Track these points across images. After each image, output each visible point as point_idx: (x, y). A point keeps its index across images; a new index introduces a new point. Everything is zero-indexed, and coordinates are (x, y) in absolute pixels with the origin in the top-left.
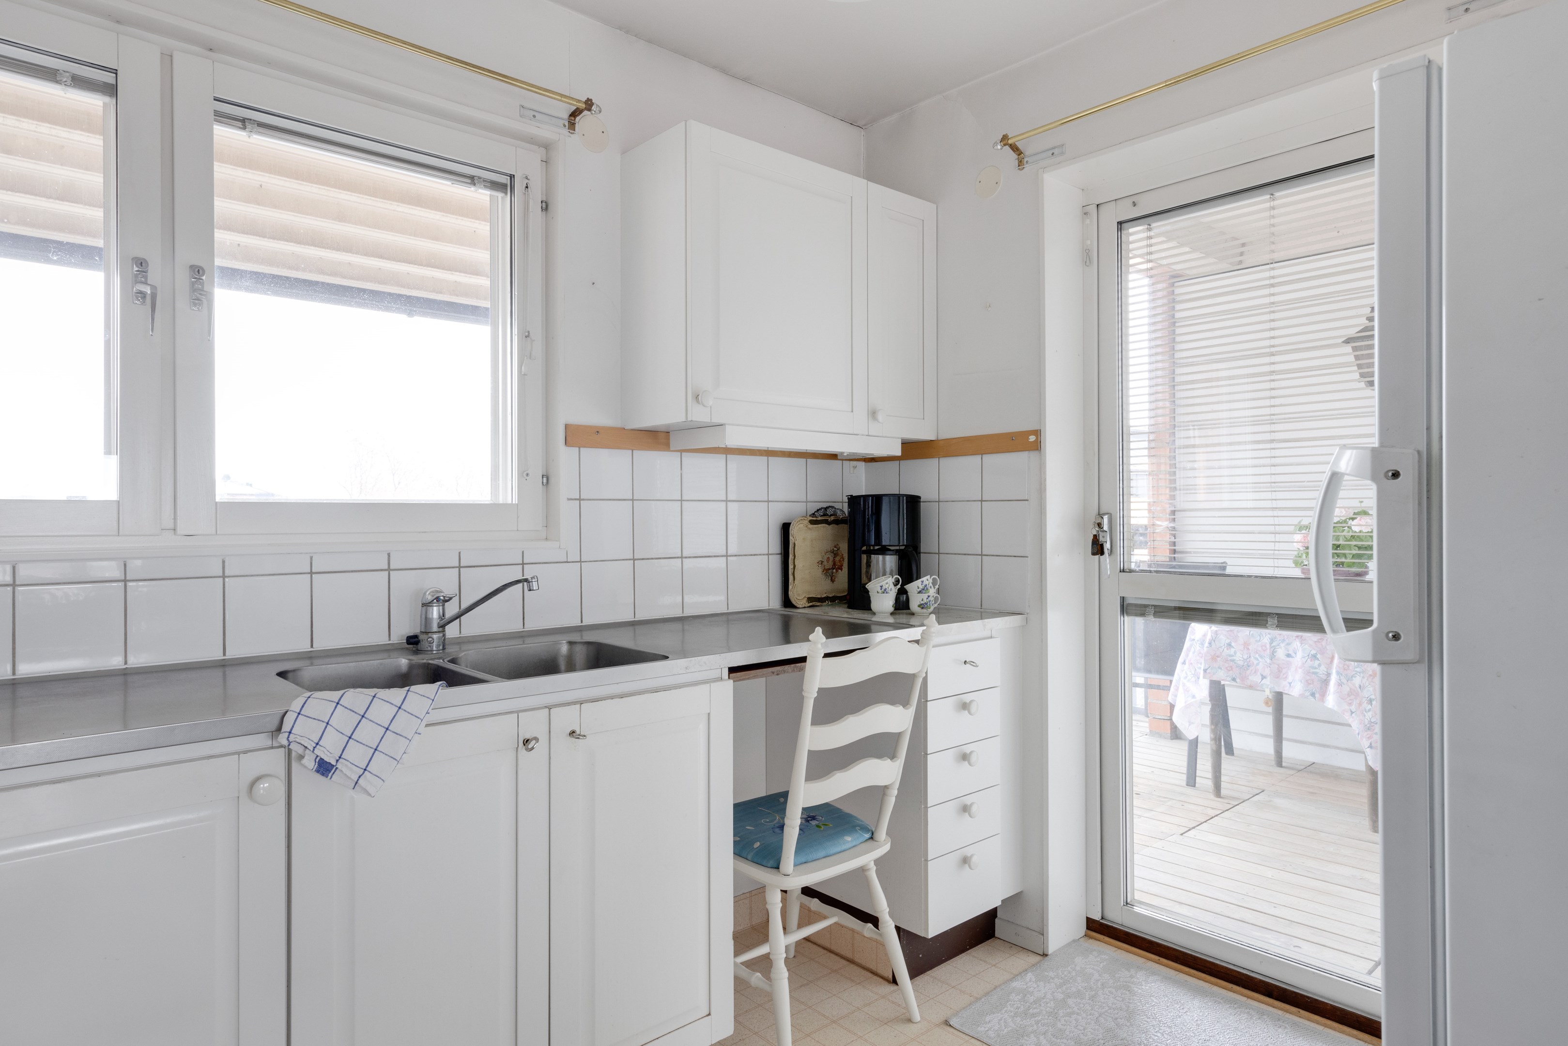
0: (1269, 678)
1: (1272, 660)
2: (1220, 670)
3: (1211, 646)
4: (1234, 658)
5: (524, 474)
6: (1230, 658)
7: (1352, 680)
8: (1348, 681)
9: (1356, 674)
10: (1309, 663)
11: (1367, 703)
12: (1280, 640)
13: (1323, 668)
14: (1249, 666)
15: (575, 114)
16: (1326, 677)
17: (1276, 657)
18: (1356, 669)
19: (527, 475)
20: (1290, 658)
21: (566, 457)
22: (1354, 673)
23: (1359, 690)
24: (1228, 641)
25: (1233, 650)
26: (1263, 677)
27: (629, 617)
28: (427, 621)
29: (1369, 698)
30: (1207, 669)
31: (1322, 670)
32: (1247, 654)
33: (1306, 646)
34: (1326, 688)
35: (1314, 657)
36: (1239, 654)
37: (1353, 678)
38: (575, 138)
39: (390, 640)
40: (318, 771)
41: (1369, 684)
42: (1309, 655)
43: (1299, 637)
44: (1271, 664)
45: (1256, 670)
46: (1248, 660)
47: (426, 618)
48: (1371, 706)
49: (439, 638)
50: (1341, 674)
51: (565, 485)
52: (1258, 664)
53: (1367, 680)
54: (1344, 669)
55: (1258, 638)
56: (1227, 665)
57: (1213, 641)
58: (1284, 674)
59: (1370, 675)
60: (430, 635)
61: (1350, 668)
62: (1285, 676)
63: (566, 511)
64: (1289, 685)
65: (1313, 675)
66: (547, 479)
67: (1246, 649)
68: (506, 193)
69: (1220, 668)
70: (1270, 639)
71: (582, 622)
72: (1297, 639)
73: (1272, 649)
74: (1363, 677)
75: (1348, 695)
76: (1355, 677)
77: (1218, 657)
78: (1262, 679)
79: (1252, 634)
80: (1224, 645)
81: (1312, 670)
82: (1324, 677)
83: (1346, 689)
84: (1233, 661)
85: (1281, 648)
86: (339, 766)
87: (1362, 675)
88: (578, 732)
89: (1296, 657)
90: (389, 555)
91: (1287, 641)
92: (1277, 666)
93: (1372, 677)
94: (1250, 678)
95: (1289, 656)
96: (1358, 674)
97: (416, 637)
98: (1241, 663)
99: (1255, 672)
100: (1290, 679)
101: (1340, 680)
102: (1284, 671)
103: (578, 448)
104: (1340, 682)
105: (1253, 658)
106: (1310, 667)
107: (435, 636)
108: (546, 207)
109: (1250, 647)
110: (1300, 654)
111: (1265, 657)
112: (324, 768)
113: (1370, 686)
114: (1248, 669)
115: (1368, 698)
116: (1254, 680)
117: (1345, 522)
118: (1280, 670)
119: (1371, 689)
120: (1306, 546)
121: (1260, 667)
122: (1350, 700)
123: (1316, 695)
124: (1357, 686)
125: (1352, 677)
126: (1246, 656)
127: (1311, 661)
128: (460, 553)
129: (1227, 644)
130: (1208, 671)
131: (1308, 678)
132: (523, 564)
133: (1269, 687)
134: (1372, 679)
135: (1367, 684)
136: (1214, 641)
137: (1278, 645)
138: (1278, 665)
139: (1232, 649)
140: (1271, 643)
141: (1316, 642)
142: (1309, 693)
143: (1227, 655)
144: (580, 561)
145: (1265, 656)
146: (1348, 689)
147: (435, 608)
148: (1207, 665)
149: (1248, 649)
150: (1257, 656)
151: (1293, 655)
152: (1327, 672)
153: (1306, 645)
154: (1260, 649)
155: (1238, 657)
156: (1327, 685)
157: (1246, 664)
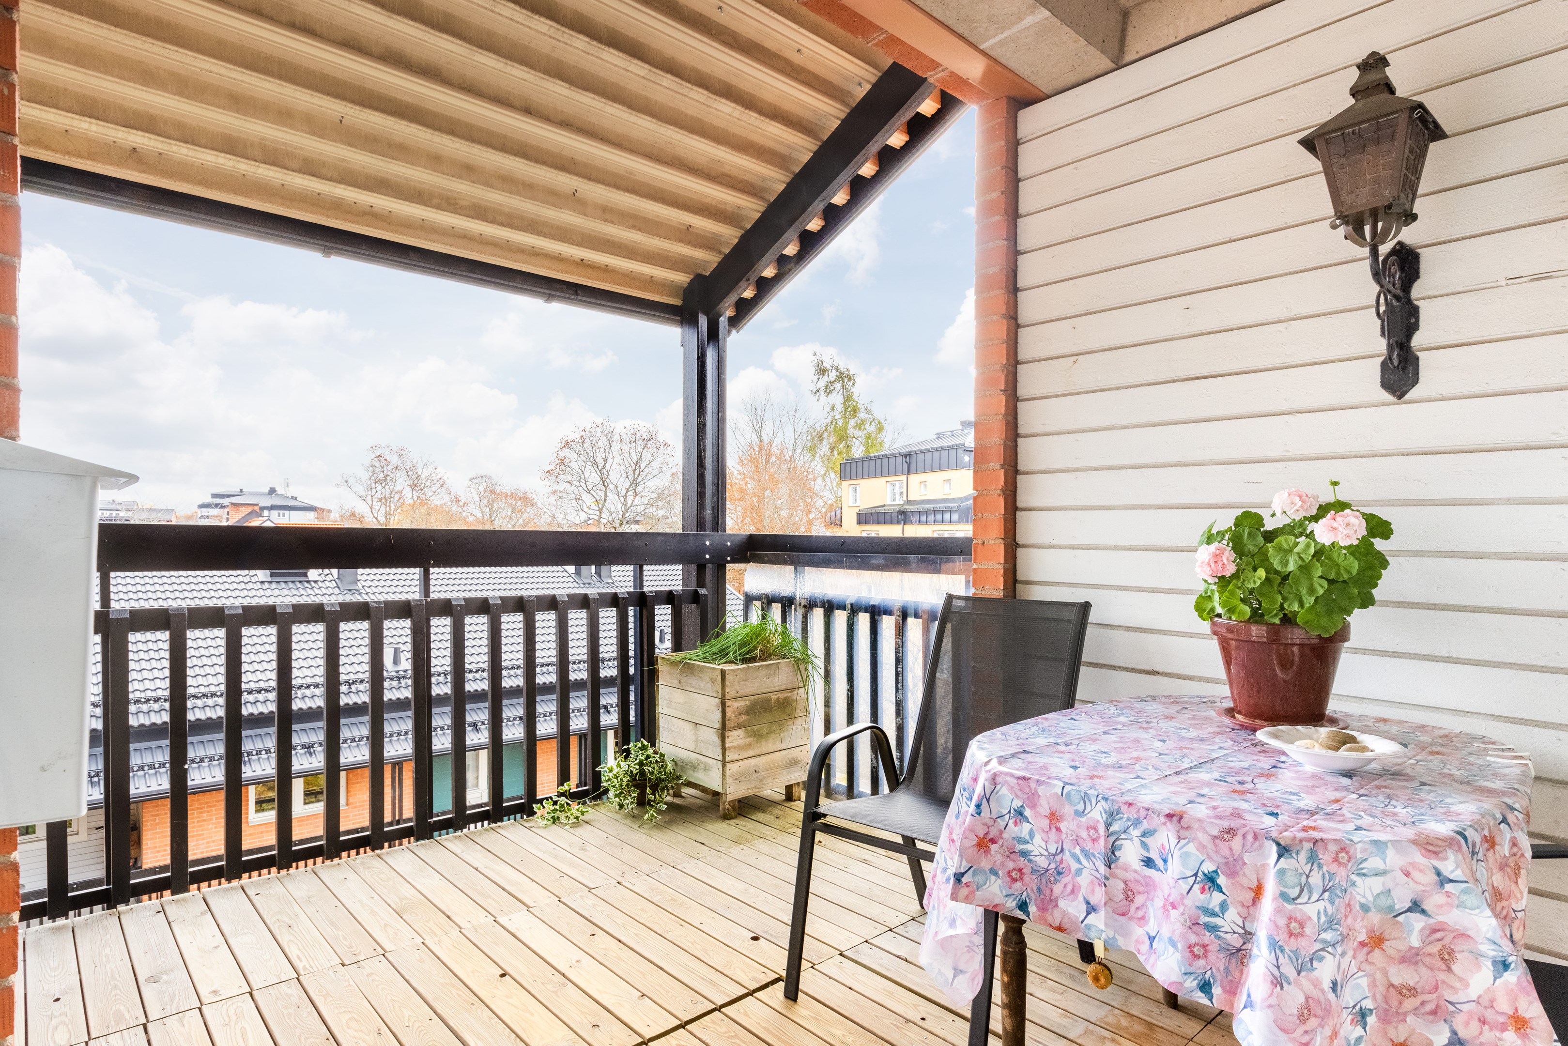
0: (1102, 913)
1: (1110, 868)
2: (993, 878)
3: (979, 814)
4: (1028, 847)
6: (1021, 847)
7: (1313, 969)
8: (1299, 974)
9: (1323, 949)
10: (1198, 897)
11: (1352, 1021)
12: (1129, 819)
13: (1232, 915)
14: (1059, 873)
16: (1241, 942)
17: (1121, 860)
18: (1324, 936)
20: (1153, 870)
22: (1318, 946)
23: (1331, 996)
24: (1017, 803)
25: (1026, 827)
26: (1091, 909)
29: (1358, 1007)
30: (963, 874)
31: (1231, 920)
32: (1057, 842)
33: (1191, 848)
34: (1242, 972)
35: (1211, 880)
36: (1038, 840)
37: (1315, 964)
41: (1359, 969)
42: (1196, 875)
43: (1175, 819)
44: (1107, 878)
45: (1074, 886)
46: (1058, 858)
48: (1364, 1028)
50: (1282, 950)
52: (1079, 872)
53: (1354, 957)
54: (1291, 934)
55: (1080, 807)
56: (1011, 865)
57: (985, 800)
58: (1138, 908)
59: (1362, 944)
61: (1308, 930)
62: (1140, 914)
64: (1148, 942)
65: (1208, 934)
67: (1054, 830)
69: (994, 872)
70: (1106, 812)
72: (1168, 824)
73: (1112, 839)
74: (1343, 954)
75: (1302, 1018)
76: (1321, 959)
77: (993, 841)
78: (1088, 914)
79: (1068, 794)
80: (1009, 812)
81: (1204, 919)
82: (1235, 941)
83: (1294, 997)
84: (1025, 854)
85: (1131, 840)
87: (1339, 950)
89: (1166, 871)
91: (1145, 825)
92: (1122, 885)
93: (1365, 950)
94: (1062, 903)
95: (1148, 862)
96: (1330, 949)
98: (1042, 862)
99: (1073, 892)
100: (1152, 927)
101: (1278, 967)
102: (1139, 900)
104: (1277, 974)
105: (1067, 853)
106: (1198, 907)
109: (1063, 826)
110: (1175, 867)
111: (1094, 856)
113: (1360, 974)
114: (1057, 881)
115: (1354, 1007)
116: (1071, 910)
117: (1301, 523)
118: (1129, 896)
119: (1364, 982)
120: (1219, 575)
121: (1084, 880)
122: (1306, 1032)
123: (1213, 991)
124: (1327, 985)
125: (1311, 961)
126: (1055, 846)
127: (1203, 890)
129: (1015, 810)
130: (964, 880)
131: (1193, 939)
133: (1104, 936)
134: (1368, 953)
135: (1353, 969)
136: (988, 801)
137: (1125, 832)
138: (1125, 882)
139: (1025, 824)
140: (1108, 825)
141: (1215, 837)
142: (1195, 983)
143: (1014, 838)
145: (1096, 853)
146: (1301, 999)
148: (964, 863)
149: (1058, 829)
150: (1077, 850)
151: (1159, 863)
152: (1244, 928)
153: (1191, 844)
154: (1084, 834)
155: (1038, 847)
156: (1242, 963)
157: (1053, 866)
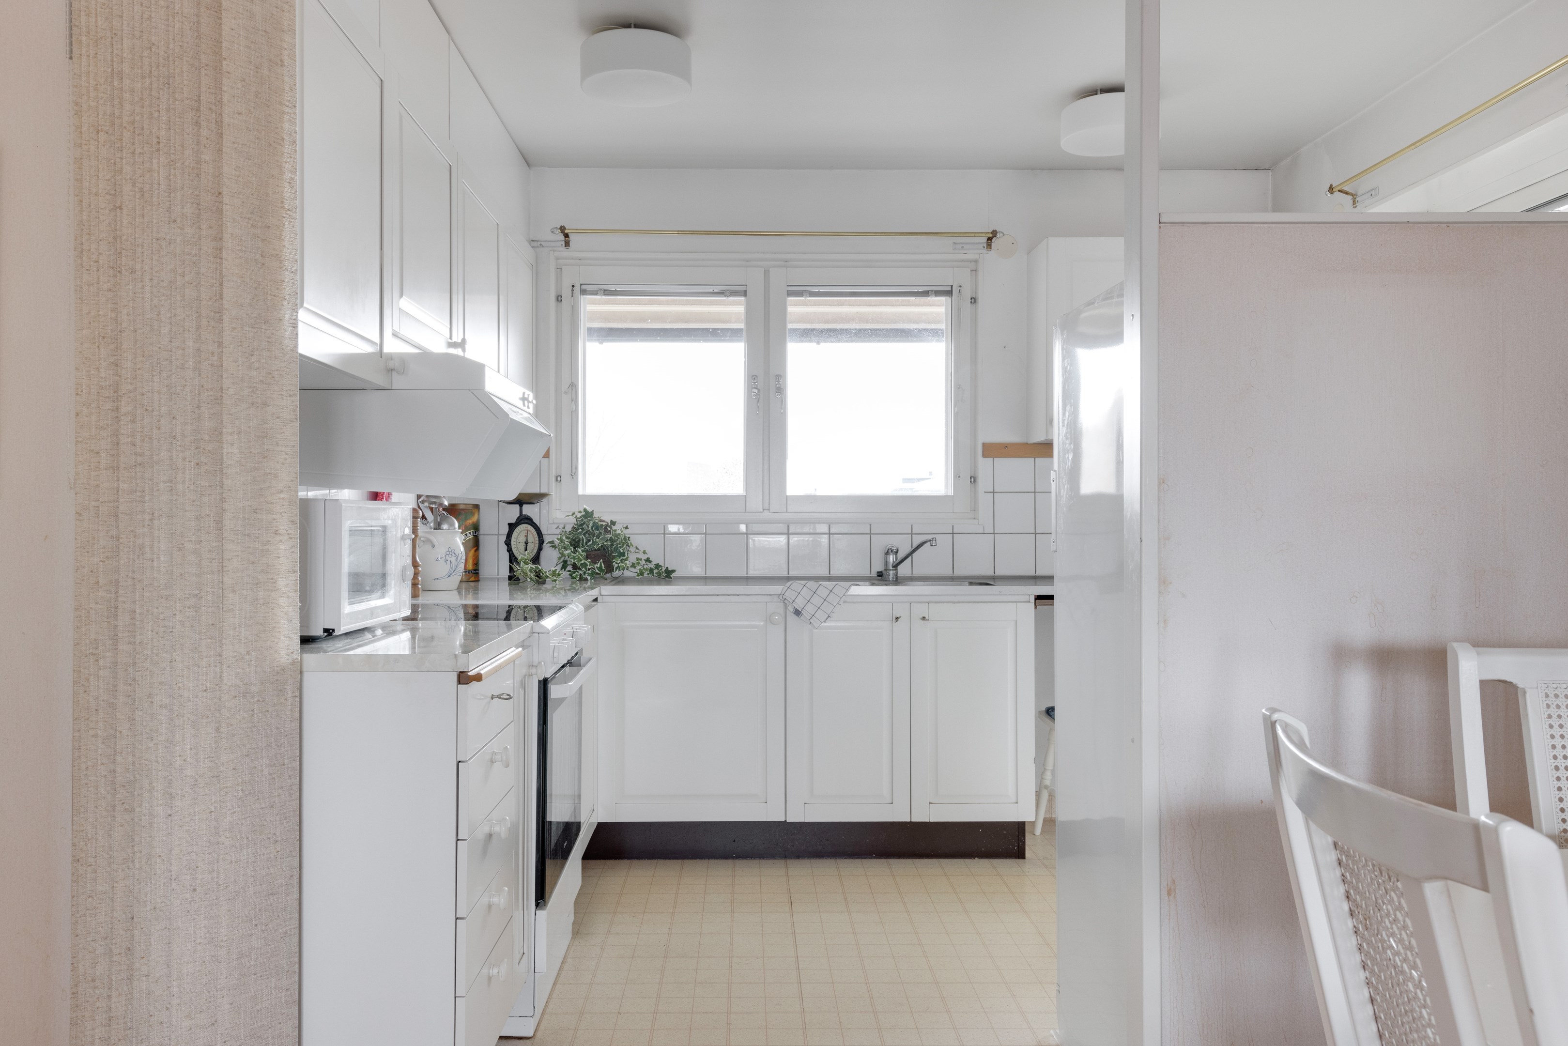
5: (957, 476)
15: (990, 239)
19: (959, 477)
21: (985, 465)
27: (1032, 573)
28: (886, 563)
38: (992, 253)
39: (871, 574)
40: (795, 613)
47: (886, 562)
49: (893, 574)
51: (984, 483)
60: (888, 571)
63: (984, 500)
66: (974, 479)
68: (950, 296)
71: (994, 573)
86: (802, 612)
88: (927, 618)
90: (870, 525)
97: (881, 572)
103: (992, 459)
107: (891, 572)
108: (974, 301)
112: (797, 613)
128: (912, 525)
132: (953, 533)
144: (994, 533)
147: (891, 556)
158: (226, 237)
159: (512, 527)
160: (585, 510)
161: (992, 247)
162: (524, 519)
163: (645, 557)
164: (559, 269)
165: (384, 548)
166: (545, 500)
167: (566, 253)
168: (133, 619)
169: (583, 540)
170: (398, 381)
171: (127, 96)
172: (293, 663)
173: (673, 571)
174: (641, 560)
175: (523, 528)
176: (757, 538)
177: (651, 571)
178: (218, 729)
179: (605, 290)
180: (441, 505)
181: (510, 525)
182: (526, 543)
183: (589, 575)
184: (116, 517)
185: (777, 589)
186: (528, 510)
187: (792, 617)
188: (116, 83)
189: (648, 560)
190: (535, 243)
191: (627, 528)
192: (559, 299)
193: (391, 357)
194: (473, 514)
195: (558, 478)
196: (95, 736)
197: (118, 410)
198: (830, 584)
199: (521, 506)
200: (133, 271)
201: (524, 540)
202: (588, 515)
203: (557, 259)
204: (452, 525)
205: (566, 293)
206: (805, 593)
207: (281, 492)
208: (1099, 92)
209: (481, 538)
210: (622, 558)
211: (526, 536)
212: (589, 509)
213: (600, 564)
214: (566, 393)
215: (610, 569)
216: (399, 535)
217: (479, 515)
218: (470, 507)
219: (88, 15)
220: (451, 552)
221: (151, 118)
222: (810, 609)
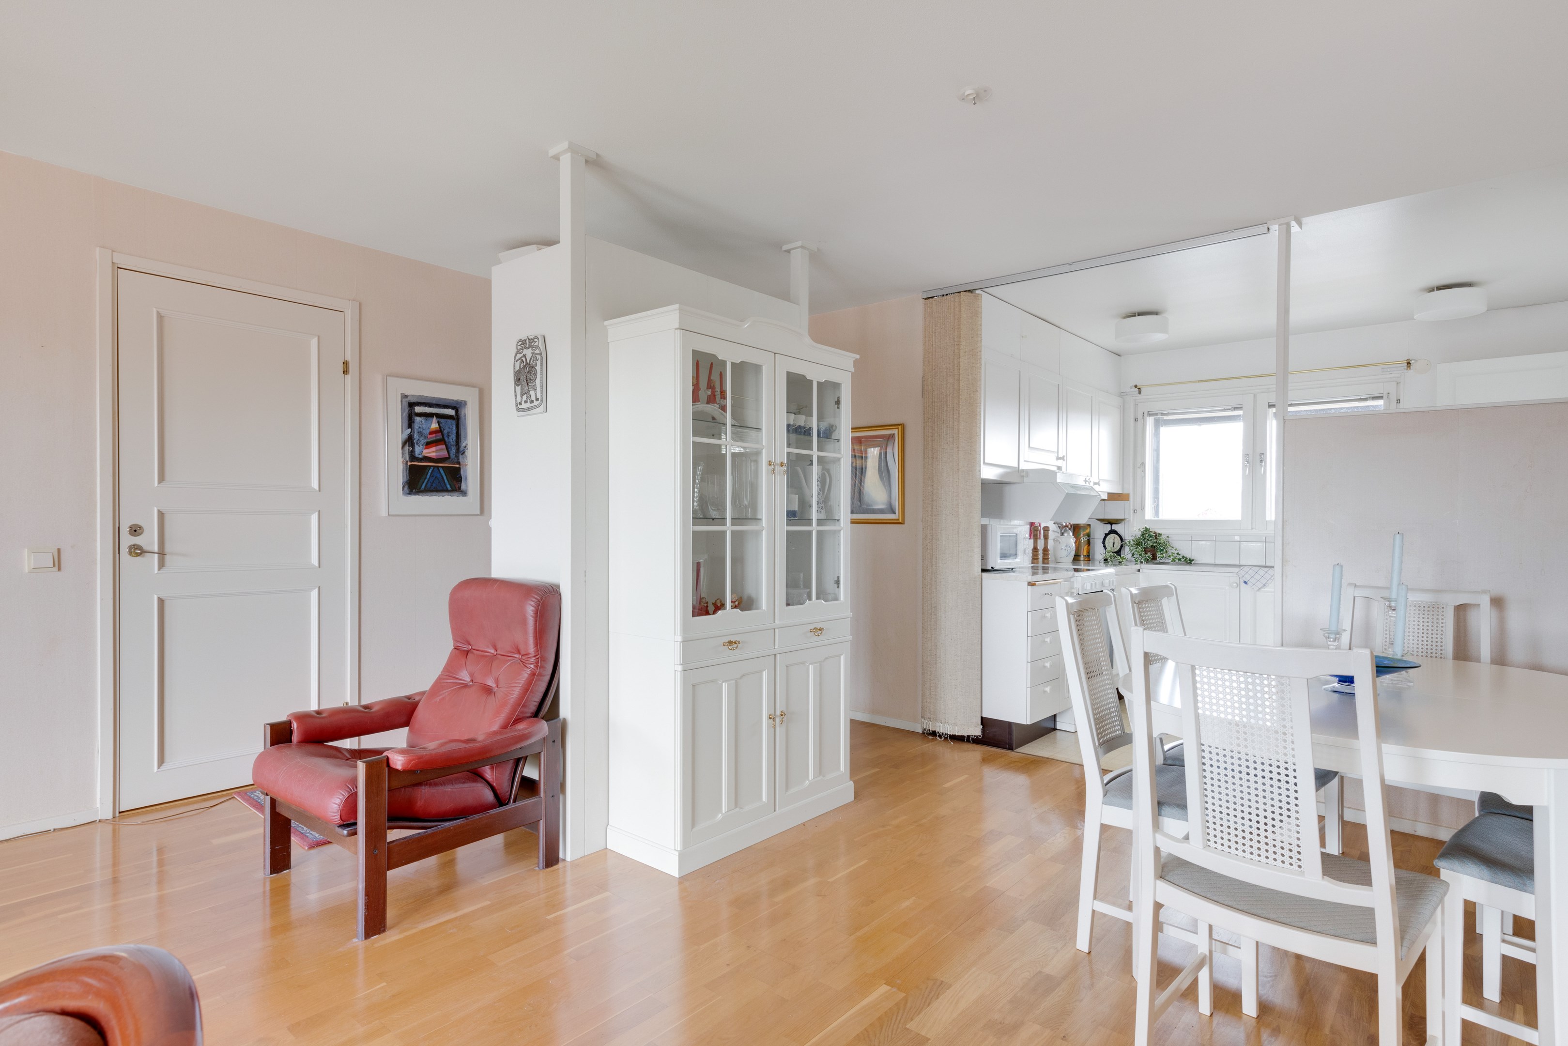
15: (1409, 364)
38: (1409, 371)
40: (1244, 583)
68: (1382, 399)
86: (1248, 582)
108: (1399, 401)
112: (1246, 583)
158: (960, 447)
159: (1106, 535)
160: (1146, 528)
161: (1411, 368)
162: (1113, 532)
163: (1176, 552)
164: (1136, 405)
165: (1016, 541)
166: (1123, 522)
167: (1139, 397)
168: (936, 559)
169: (1142, 542)
170: (1026, 480)
171: (936, 408)
172: (979, 576)
173: (1193, 560)
174: (1174, 553)
175: (1112, 536)
176: (1245, 544)
177: (1180, 560)
178: (958, 593)
179: (1162, 413)
180: (1062, 525)
181: (1105, 534)
182: (1114, 543)
183: (1143, 560)
184: (932, 530)
185: (1236, 570)
186: (1115, 527)
187: (1243, 585)
188: (933, 404)
189: (1178, 554)
190: (1122, 395)
191: (1168, 537)
192: (1136, 420)
193: (1023, 471)
194: (1087, 529)
195: (1135, 511)
196: (927, 592)
197: (933, 499)
198: (1266, 569)
199: (1111, 525)
200: (937, 458)
201: (1113, 541)
202: (1147, 530)
203: (1135, 400)
204: (1069, 534)
205: (1140, 417)
206: (1251, 572)
207: (976, 522)
208: (1435, 289)
209: (1091, 540)
210: (1162, 552)
211: (1114, 540)
212: (1148, 527)
213: (1149, 555)
214: (1139, 468)
215: (1154, 557)
216: (1023, 537)
217: (1090, 529)
218: (1086, 526)
219: (927, 386)
220: (1068, 546)
221: (942, 413)
222: (1253, 581)
